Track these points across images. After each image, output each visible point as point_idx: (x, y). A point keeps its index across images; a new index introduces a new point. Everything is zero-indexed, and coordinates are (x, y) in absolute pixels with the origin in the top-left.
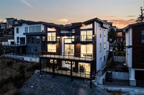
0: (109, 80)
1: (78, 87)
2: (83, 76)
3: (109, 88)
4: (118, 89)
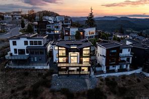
0: (96, 73)
1: (84, 79)
2: (84, 73)
3: (97, 76)
4: (100, 76)
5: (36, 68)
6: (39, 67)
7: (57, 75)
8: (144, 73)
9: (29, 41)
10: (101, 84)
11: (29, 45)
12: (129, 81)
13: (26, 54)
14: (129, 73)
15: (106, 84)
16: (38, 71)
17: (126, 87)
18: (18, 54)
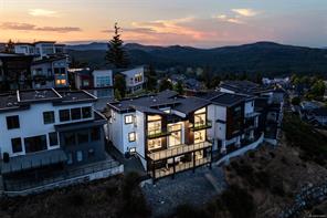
1: (203, 175)
5: (93, 177)
6: (100, 175)
7: (149, 181)
8: (270, 141)
9: (56, 110)
10: (231, 176)
11: (57, 122)
12: (262, 158)
13: (50, 148)
14: (254, 146)
15: (239, 174)
16: (100, 185)
17: (264, 170)
18: (23, 153)
